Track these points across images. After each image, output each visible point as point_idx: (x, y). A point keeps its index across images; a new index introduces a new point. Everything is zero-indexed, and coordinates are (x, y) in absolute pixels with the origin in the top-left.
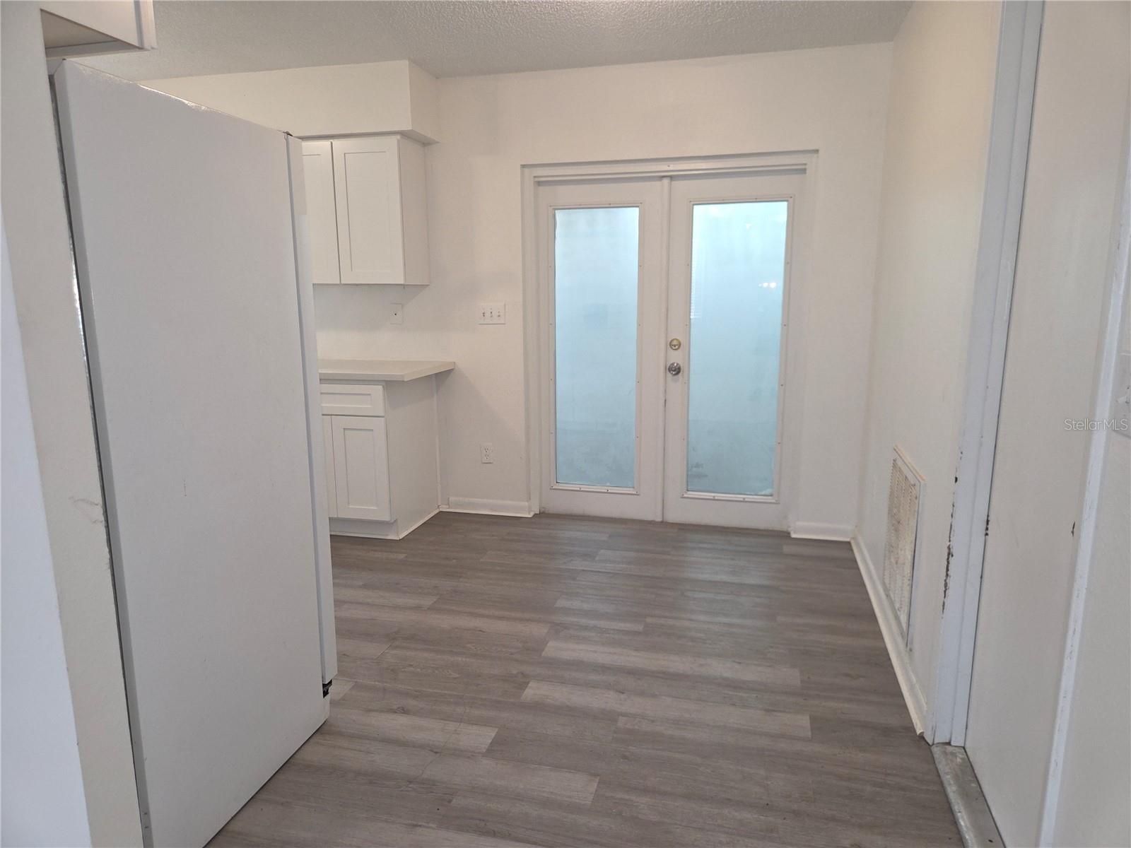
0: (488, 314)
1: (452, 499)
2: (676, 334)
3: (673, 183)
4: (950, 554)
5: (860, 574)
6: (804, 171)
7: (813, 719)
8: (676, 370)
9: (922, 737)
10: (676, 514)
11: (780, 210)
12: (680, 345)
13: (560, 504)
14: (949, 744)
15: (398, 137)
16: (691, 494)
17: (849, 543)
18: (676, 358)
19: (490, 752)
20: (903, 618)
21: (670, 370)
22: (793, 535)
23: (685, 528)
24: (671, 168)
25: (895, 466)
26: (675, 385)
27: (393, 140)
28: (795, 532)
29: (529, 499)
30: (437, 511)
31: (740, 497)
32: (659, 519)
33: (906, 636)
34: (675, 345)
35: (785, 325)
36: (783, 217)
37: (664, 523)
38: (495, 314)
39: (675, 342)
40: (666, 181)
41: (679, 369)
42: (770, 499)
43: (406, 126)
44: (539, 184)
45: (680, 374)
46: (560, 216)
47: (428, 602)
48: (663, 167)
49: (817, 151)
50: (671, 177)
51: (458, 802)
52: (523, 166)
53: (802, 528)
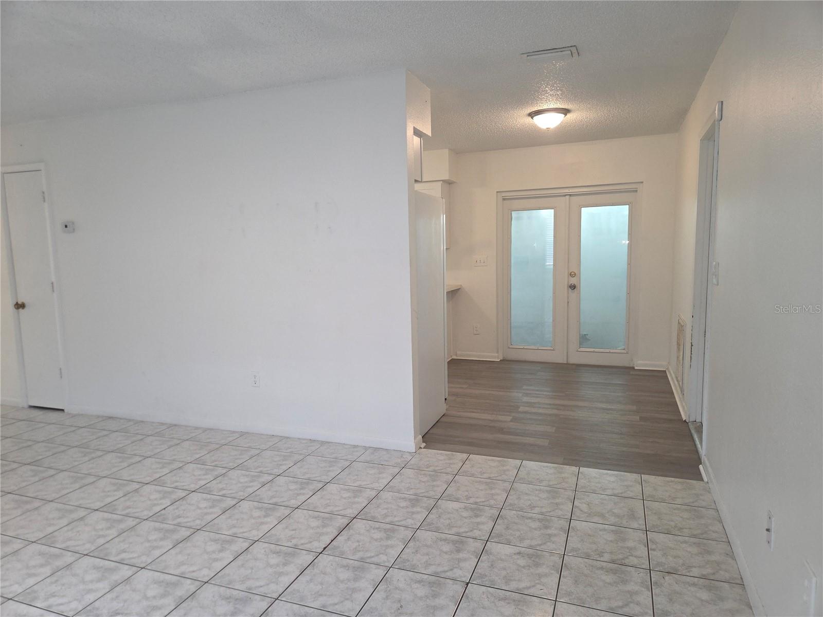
0: (478, 261)
1: (459, 353)
2: (573, 269)
3: (571, 197)
4: (692, 345)
5: (669, 381)
6: (636, 191)
7: (640, 417)
8: (573, 287)
9: (685, 421)
10: (574, 360)
11: (625, 209)
12: (575, 274)
13: (513, 355)
14: (695, 421)
15: (442, 182)
16: (582, 349)
17: (665, 371)
18: (573, 281)
19: (511, 421)
20: (681, 383)
21: (570, 287)
22: (636, 368)
23: (579, 366)
24: (571, 191)
25: (679, 323)
26: (573, 294)
27: (440, 184)
28: (637, 366)
29: (498, 352)
30: (451, 359)
31: (608, 350)
32: (566, 362)
33: (682, 391)
34: (572, 275)
35: (629, 264)
36: (627, 212)
37: (567, 364)
38: (482, 261)
39: (572, 274)
40: (568, 197)
41: (575, 286)
42: (623, 351)
43: (446, 177)
44: (504, 199)
45: (575, 289)
46: (514, 214)
47: (465, 386)
48: (567, 191)
49: (642, 182)
50: (570, 195)
51: (504, 430)
52: (497, 192)
53: (641, 364)
